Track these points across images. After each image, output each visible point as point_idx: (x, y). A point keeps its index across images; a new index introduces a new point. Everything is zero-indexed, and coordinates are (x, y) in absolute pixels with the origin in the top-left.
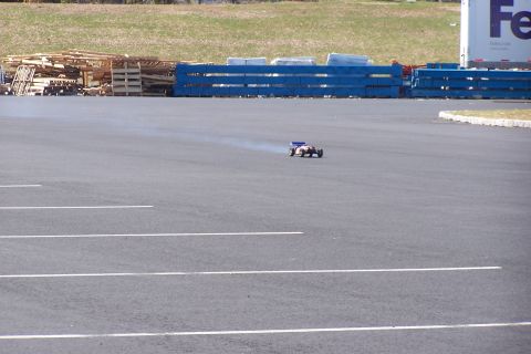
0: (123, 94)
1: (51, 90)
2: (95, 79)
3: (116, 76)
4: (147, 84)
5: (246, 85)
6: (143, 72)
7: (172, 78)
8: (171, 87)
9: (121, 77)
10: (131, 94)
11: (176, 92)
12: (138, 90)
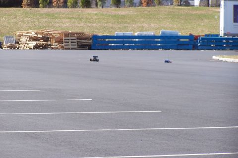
0: (69, 49)
1: (36, 47)
2: (56, 42)
3: (65, 41)
4: (80, 44)
5: (124, 45)
6: (78, 39)
7: (91, 41)
8: (90, 45)
9: (68, 41)
10: (72, 49)
11: (93, 48)
12: (76, 47)
